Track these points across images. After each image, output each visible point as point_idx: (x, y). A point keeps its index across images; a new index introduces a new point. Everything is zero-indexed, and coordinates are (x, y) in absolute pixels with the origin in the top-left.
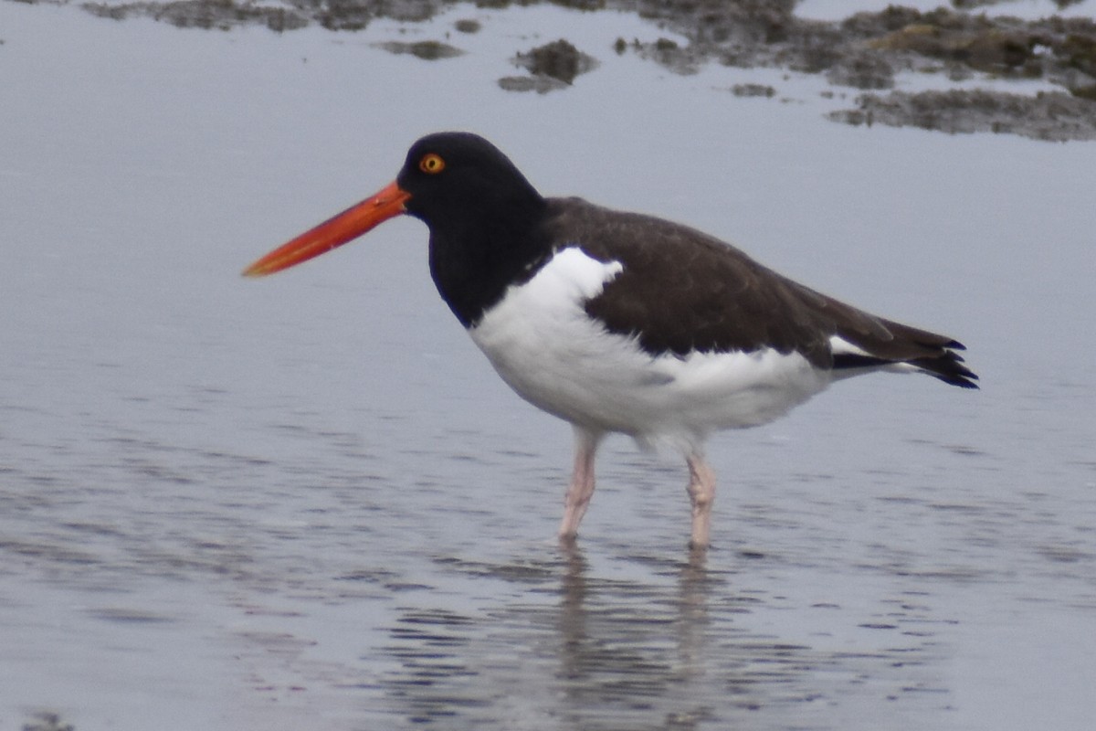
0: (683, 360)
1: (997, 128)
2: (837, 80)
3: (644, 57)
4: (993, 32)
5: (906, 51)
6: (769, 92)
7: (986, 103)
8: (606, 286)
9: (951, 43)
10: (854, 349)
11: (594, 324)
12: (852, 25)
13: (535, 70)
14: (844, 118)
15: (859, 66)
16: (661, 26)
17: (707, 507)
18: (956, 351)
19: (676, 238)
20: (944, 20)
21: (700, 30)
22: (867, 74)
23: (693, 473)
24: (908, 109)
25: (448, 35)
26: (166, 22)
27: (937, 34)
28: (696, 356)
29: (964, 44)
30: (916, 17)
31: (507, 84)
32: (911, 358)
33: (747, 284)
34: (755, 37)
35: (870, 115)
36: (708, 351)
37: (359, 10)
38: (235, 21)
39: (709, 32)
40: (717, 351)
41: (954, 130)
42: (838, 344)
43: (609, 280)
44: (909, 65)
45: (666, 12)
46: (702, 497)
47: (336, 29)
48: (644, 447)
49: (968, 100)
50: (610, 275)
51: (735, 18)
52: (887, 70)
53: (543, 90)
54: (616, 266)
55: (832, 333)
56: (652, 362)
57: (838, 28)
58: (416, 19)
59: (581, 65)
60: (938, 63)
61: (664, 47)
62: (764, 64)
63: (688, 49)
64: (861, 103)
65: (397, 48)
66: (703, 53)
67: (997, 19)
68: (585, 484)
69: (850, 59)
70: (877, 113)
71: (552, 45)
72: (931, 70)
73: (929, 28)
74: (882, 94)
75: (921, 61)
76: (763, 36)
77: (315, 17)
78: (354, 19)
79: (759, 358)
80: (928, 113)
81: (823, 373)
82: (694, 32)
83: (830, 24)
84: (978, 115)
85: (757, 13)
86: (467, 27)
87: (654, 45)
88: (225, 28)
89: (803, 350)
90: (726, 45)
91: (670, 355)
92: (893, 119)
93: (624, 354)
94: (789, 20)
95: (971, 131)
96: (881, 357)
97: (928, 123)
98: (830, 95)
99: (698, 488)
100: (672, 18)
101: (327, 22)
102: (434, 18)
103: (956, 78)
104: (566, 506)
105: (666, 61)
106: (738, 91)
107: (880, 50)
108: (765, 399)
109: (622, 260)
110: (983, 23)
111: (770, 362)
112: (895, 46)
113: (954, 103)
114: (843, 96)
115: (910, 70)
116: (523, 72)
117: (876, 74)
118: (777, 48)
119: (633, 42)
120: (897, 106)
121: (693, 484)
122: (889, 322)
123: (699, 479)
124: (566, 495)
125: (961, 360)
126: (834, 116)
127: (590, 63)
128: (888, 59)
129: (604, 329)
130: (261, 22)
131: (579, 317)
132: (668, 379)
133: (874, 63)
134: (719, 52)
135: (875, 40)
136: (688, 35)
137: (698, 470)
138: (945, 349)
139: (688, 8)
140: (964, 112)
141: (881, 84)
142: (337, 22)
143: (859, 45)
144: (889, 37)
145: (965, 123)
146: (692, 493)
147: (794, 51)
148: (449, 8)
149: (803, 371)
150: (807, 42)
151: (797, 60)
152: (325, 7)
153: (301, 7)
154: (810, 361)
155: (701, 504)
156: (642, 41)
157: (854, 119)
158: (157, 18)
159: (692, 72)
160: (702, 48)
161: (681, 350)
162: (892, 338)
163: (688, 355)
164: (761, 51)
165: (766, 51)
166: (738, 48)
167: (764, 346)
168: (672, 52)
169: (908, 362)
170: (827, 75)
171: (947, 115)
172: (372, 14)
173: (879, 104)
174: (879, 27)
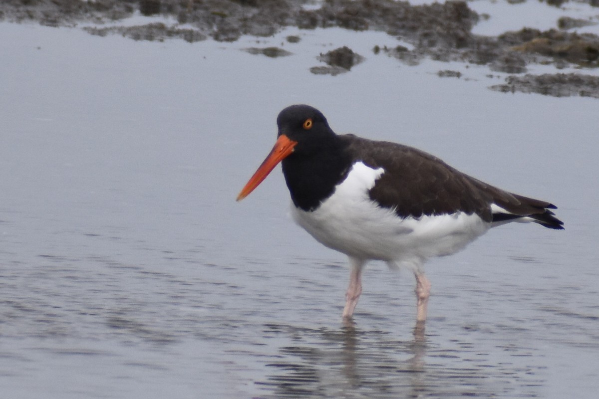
0: (418, 220)
1: (583, 94)
2: (496, 69)
3: (389, 56)
4: (581, 41)
5: (532, 53)
6: (458, 75)
7: (576, 81)
8: (377, 181)
9: (557, 48)
10: (503, 211)
11: (373, 204)
12: (504, 38)
13: (330, 63)
14: (499, 89)
15: (507, 61)
16: (399, 39)
17: (425, 301)
18: (551, 210)
19: (409, 154)
20: (554, 36)
21: (420, 40)
22: (512, 65)
23: (418, 282)
24: (534, 84)
25: (282, 44)
26: (130, 38)
27: (550, 43)
28: (424, 217)
29: (565, 48)
30: (538, 34)
31: (315, 70)
32: (531, 214)
33: (448, 177)
34: (450, 45)
35: (513, 87)
36: (430, 215)
37: (234, 31)
38: (166, 37)
39: (425, 42)
40: (435, 215)
41: (559, 95)
42: (495, 208)
43: (378, 179)
44: (535, 61)
45: (402, 31)
46: (422, 295)
47: (221, 41)
48: (393, 268)
49: (567, 79)
50: (378, 175)
51: (440, 34)
52: (523, 63)
53: (334, 74)
54: (381, 171)
55: (491, 202)
56: (402, 222)
57: (496, 40)
58: (265, 35)
59: (355, 60)
60: (550, 59)
61: (401, 50)
62: (455, 59)
63: (414, 52)
64: (508, 81)
65: (255, 51)
66: (422, 53)
67: (583, 35)
68: (356, 289)
69: (502, 57)
70: (517, 86)
71: (340, 49)
72: (547, 63)
73: (546, 40)
74: (520, 76)
75: (541, 58)
76: (455, 44)
77: (210, 35)
78: (231, 35)
79: (456, 217)
80: (544, 86)
81: (488, 224)
82: (417, 42)
83: (491, 38)
84: (572, 87)
85: (451, 32)
86: (293, 39)
87: (394, 49)
88: (162, 41)
89: (478, 212)
90: (435, 49)
91: (411, 217)
92: (526, 89)
93: (388, 218)
94: (468, 35)
95: (568, 95)
96: (516, 214)
97: (545, 92)
98: (491, 76)
99: (421, 290)
100: (405, 35)
101: (217, 37)
102: (275, 35)
103: (559, 68)
104: (346, 301)
105: (402, 58)
106: (441, 74)
107: (519, 52)
108: (458, 239)
109: (384, 167)
110: (575, 37)
111: (462, 220)
112: (527, 50)
113: (559, 80)
114: (499, 77)
115: (535, 63)
116: (324, 64)
117: (517, 65)
118: (463, 51)
119: (384, 47)
120: (528, 82)
121: (418, 288)
122: (518, 196)
123: (421, 285)
124: (346, 295)
125: (554, 214)
126: (493, 87)
127: (360, 59)
128: (523, 57)
129: (378, 206)
130: (181, 37)
131: (365, 199)
132: (409, 231)
133: (515, 59)
134: (430, 53)
135: (515, 47)
136: (413, 44)
137: (421, 280)
138: (545, 209)
139: (414, 29)
140: (564, 86)
141: (519, 71)
142: (222, 37)
143: (507, 49)
144: (524, 45)
145: (566, 92)
146: (417, 293)
147: (472, 52)
148: (283, 29)
149: (478, 223)
150: (478, 48)
151: (474, 57)
152: (215, 29)
153: (202, 29)
154: (481, 218)
155: (422, 299)
156: (388, 47)
157: (504, 89)
158: (124, 35)
159: (415, 64)
160: (422, 51)
161: (417, 215)
162: (520, 204)
163: (420, 217)
164: (454, 52)
165: (457, 53)
166: (441, 50)
167: (458, 211)
168: (405, 53)
169: (529, 216)
170: (490, 66)
171: (555, 87)
172: (241, 33)
173: (518, 81)
174: (518, 40)
